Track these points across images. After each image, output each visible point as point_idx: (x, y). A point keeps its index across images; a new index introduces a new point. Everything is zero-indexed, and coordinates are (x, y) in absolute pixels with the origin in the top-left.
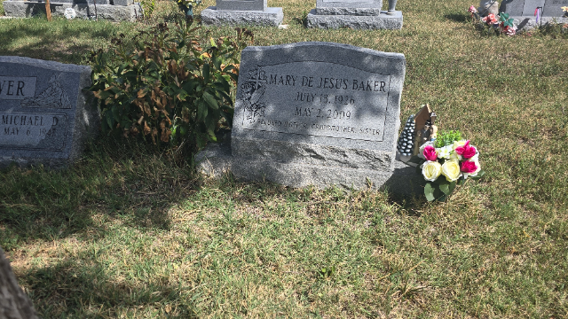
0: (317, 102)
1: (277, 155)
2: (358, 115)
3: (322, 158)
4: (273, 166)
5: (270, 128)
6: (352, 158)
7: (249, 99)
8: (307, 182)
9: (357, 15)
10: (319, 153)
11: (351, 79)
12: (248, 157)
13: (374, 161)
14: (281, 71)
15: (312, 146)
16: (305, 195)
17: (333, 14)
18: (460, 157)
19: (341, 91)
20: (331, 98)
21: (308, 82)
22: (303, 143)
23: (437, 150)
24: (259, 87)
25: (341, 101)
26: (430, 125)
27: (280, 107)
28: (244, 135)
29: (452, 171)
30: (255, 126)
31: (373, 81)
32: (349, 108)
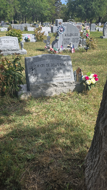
0: (52, 71)
1: (44, 88)
2: (64, 72)
3: (57, 86)
4: (44, 91)
5: (41, 80)
6: (65, 84)
7: (32, 72)
8: (54, 94)
11: (59, 63)
12: (36, 90)
13: (70, 84)
14: (39, 63)
15: (54, 83)
16: (56, 97)
18: (94, 77)
19: (58, 67)
20: (55, 69)
21: (48, 65)
22: (52, 82)
23: (89, 77)
24: (34, 69)
25: (58, 69)
27: (42, 74)
28: (34, 84)
29: (94, 81)
30: (37, 80)
31: (65, 63)
32: (61, 71)
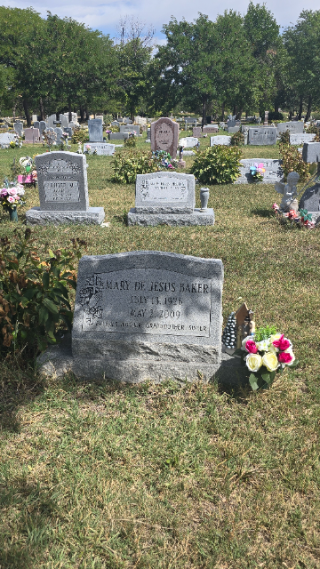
0: (149, 303)
1: (115, 352)
2: (187, 312)
3: (157, 354)
4: (112, 362)
5: (108, 329)
6: (184, 353)
7: (88, 302)
8: (144, 377)
9: (173, 213)
10: (154, 349)
11: (178, 283)
12: (88, 356)
13: (204, 355)
14: (114, 277)
15: (147, 344)
16: (143, 390)
17: (151, 213)
18: (277, 350)
19: (170, 294)
20: (162, 299)
21: (139, 286)
22: (139, 340)
23: (257, 344)
24: (96, 292)
25: (170, 302)
26: (249, 320)
27: (116, 309)
28: (84, 336)
29: (271, 362)
30: (95, 328)
31: (197, 282)
32: (178, 308)
